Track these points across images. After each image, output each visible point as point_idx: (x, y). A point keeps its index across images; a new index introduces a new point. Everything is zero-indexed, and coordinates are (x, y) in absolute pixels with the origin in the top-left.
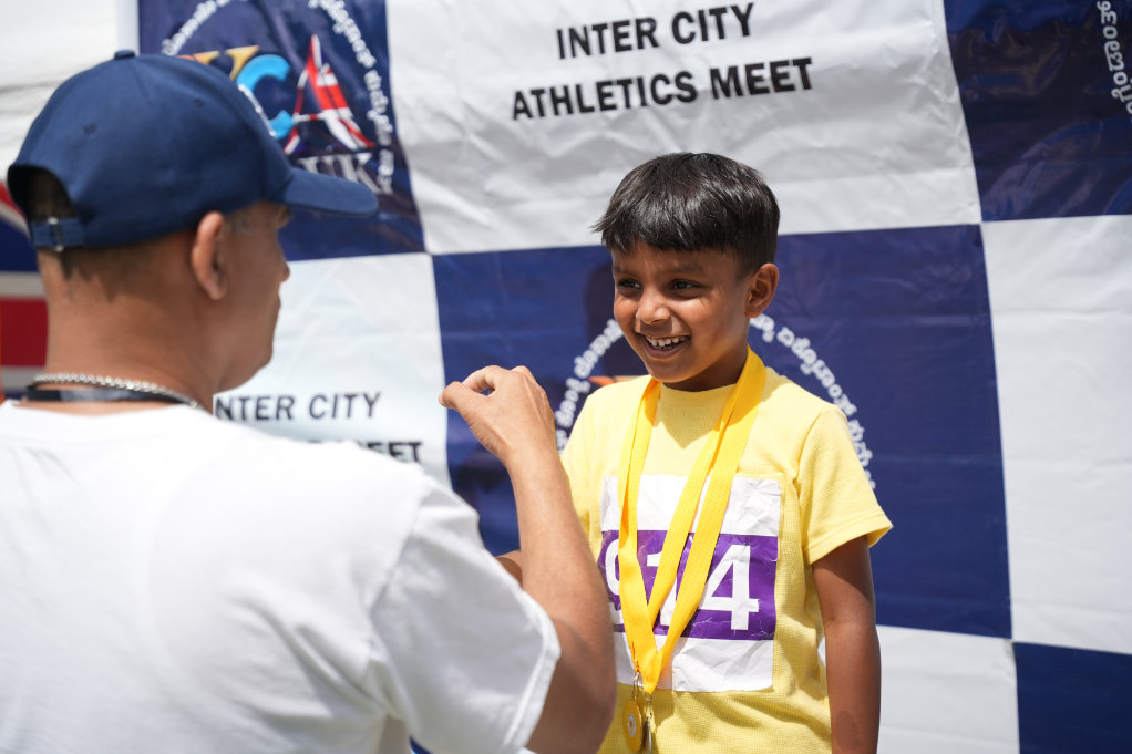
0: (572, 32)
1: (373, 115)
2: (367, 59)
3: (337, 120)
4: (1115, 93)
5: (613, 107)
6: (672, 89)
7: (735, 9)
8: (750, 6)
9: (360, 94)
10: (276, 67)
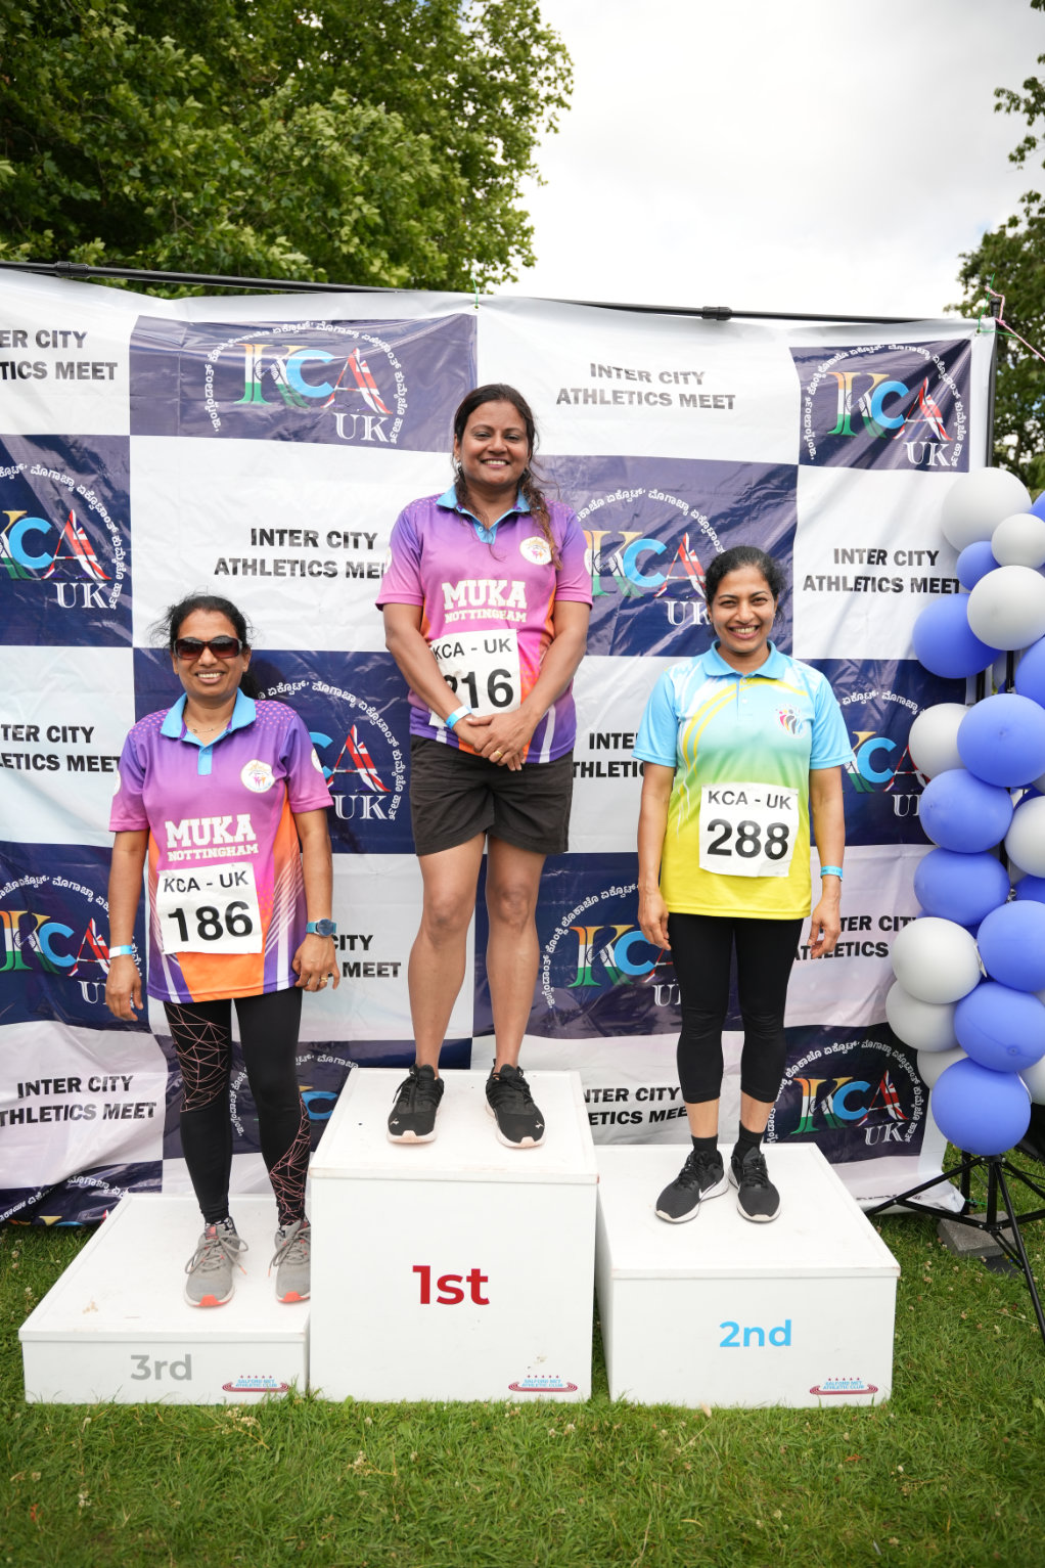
1: (114, 561)
2: (113, 528)
3: (86, 561)
5: (284, 574)
6: (322, 569)
7: (367, 535)
8: (375, 535)
9: (107, 548)
10: (43, 526)
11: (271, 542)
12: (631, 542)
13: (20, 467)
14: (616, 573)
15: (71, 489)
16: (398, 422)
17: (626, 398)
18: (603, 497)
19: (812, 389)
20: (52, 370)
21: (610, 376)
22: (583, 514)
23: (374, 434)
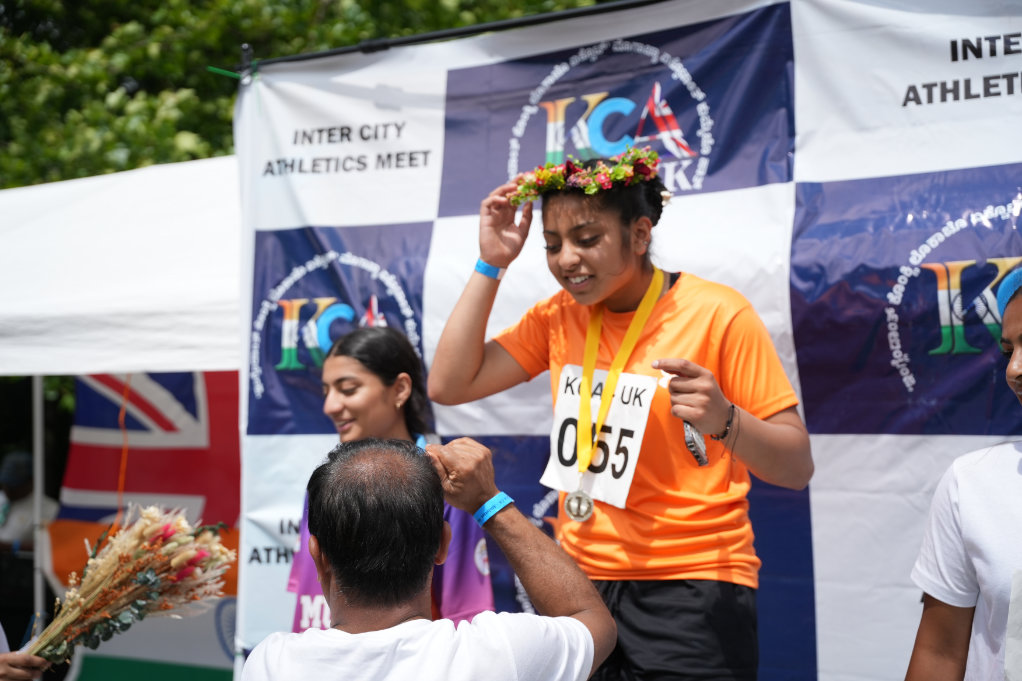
4: (896, 363)
12: (1009, 272)
13: (331, 256)
14: (988, 320)
15: (374, 276)
16: (704, 164)
17: (1003, 84)
20: (371, 161)
21: (978, 53)
22: (935, 241)
23: (676, 184)
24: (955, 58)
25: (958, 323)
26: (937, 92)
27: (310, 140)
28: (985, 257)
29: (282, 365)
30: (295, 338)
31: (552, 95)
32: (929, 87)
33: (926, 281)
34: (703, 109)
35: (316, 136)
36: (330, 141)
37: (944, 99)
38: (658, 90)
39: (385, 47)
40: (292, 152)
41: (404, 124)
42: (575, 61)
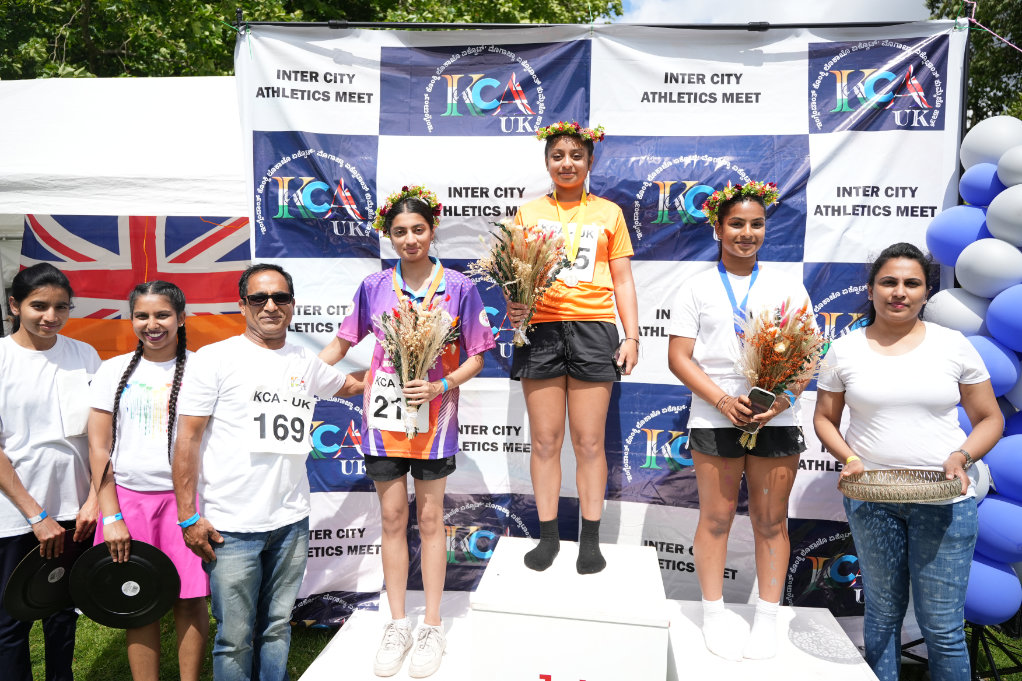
0: (455, 189)
1: (366, 208)
2: (366, 188)
3: (351, 209)
4: (635, 227)
5: (468, 215)
6: (492, 211)
7: (519, 189)
8: (524, 189)
9: (362, 201)
10: (324, 187)
11: (460, 195)
13: (311, 151)
14: (679, 209)
15: (341, 166)
16: (540, 119)
17: (686, 97)
18: (671, 160)
19: (816, 85)
20: (333, 96)
21: (677, 81)
22: (658, 171)
23: (524, 128)
24: (666, 81)
25: (666, 209)
26: (657, 97)
27: (289, 78)
28: (680, 178)
29: (279, 216)
30: (287, 200)
31: (450, 71)
32: (654, 94)
33: (655, 188)
34: (540, 89)
35: (293, 75)
36: (302, 80)
37: (660, 101)
38: (514, 76)
39: (346, 26)
40: (277, 83)
41: (353, 76)
42: (464, 53)
